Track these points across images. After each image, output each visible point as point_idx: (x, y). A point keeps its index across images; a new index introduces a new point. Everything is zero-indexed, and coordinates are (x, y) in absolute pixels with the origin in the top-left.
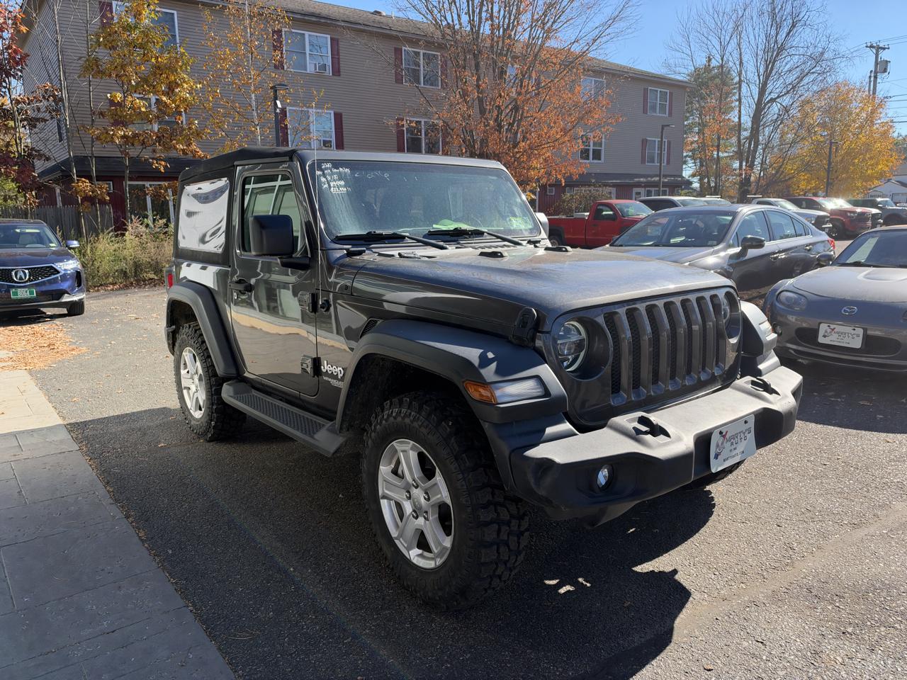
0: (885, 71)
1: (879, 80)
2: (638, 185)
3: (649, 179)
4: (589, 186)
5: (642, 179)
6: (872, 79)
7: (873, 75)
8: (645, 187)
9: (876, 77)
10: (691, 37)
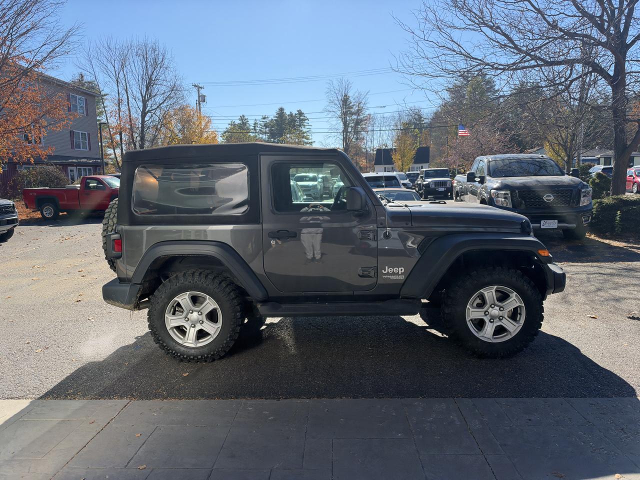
0: (204, 101)
1: (201, 106)
2: (72, 165)
3: (79, 160)
4: (42, 164)
5: (74, 160)
6: (198, 105)
7: (198, 102)
8: (77, 166)
9: (200, 104)
10: (93, 62)
